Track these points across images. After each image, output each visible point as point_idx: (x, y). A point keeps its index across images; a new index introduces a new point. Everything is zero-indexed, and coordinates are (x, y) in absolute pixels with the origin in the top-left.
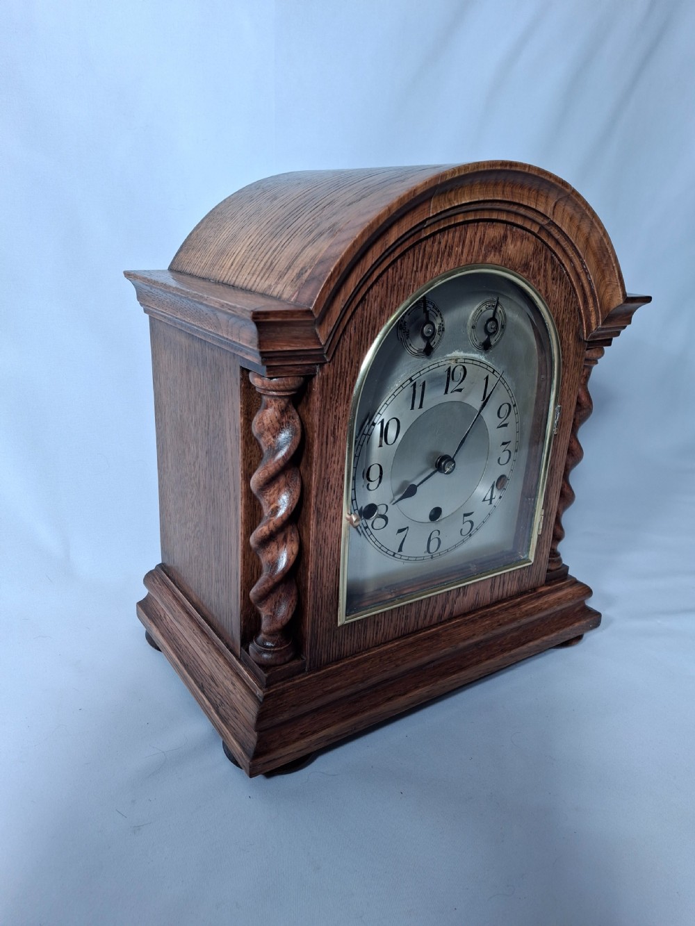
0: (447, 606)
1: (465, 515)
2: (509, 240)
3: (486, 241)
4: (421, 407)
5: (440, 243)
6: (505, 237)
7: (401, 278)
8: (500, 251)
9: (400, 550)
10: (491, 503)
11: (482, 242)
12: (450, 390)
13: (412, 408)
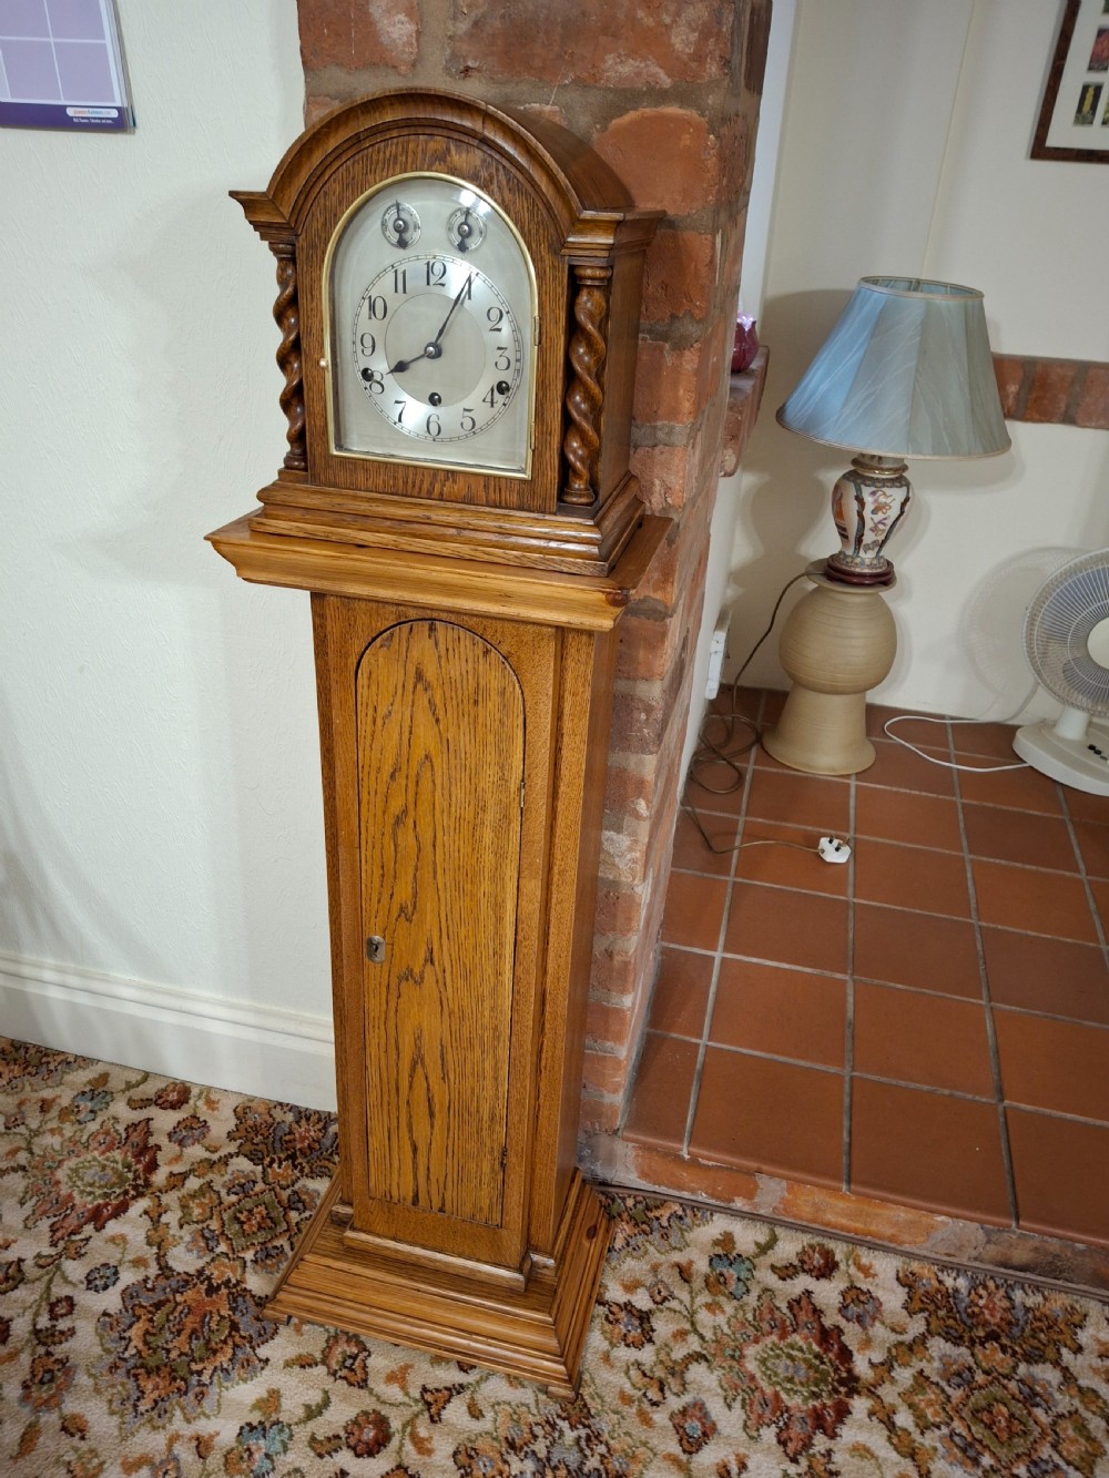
0: (436, 486)
1: (465, 410)
2: (453, 152)
3: (429, 153)
4: (405, 292)
5: (385, 153)
6: (448, 150)
7: (353, 178)
8: (445, 161)
9: (400, 420)
10: (492, 406)
11: (424, 152)
12: (432, 282)
13: (396, 291)
